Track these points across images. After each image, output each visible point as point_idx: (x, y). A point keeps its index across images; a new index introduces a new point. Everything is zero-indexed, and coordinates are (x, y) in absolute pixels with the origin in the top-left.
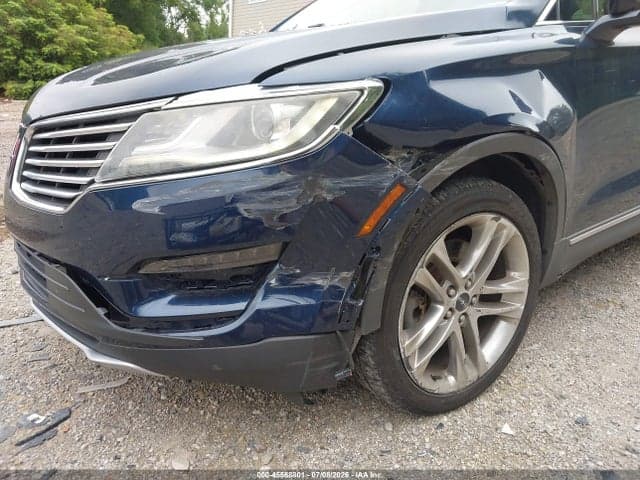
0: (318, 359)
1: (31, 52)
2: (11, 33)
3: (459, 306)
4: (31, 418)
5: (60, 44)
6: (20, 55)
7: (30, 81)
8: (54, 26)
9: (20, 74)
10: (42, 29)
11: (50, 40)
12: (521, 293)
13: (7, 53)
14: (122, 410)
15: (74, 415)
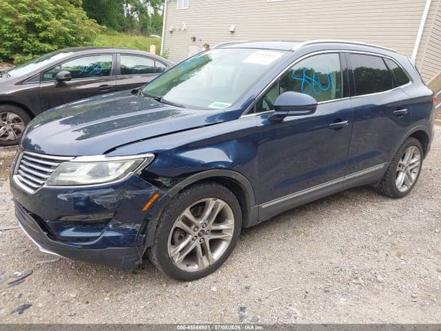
0: (128, 256)
1: (32, 35)
2: (19, 23)
3: (199, 235)
4: (15, 273)
5: (51, 31)
6: (25, 38)
7: (30, 55)
8: (48, 19)
9: (24, 50)
10: (40, 21)
11: (45, 28)
12: (231, 229)
13: (17, 36)
14: (55, 272)
15: (34, 273)
